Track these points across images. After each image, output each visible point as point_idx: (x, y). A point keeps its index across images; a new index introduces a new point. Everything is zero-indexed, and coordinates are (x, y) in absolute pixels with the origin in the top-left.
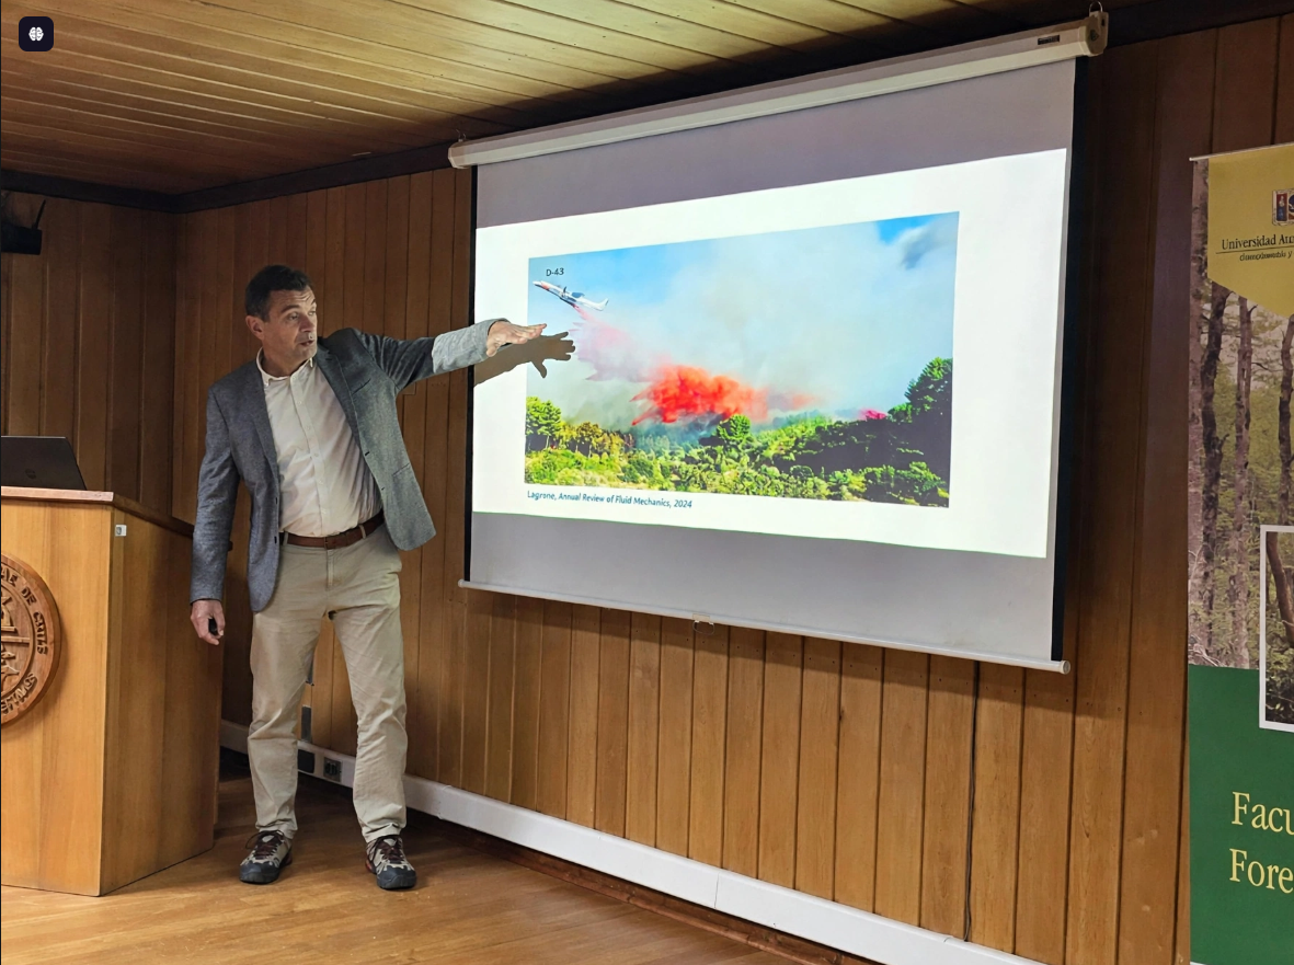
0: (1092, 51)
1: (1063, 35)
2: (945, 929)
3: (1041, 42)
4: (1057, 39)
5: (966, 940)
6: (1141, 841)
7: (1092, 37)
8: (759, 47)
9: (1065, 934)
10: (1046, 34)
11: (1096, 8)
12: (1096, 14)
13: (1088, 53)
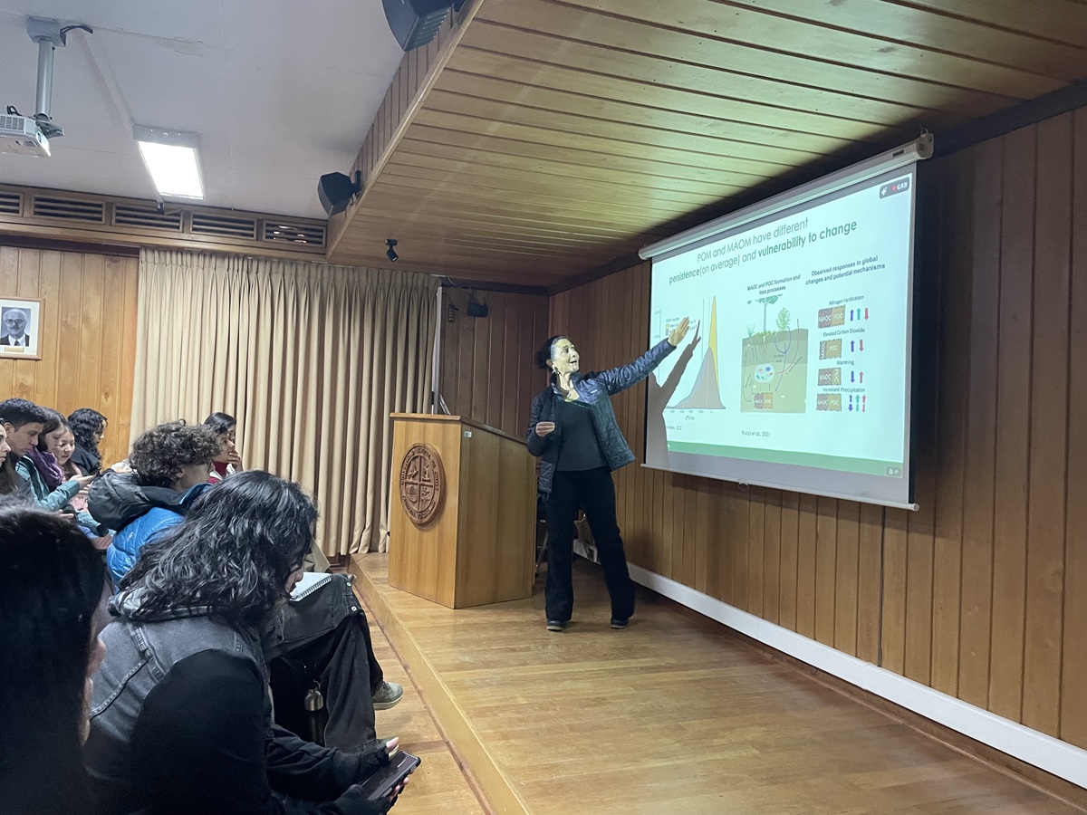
0: (922, 156)
1: (905, 150)
2: (868, 660)
3: (894, 155)
4: (902, 152)
5: (879, 666)
6: (970, 613)
7: (921, 149)
8: (764, 179)
9: (931, 667)
10: (898, 150)
11: (925, 132)
12: (923, 136)
13: (919, 158)
